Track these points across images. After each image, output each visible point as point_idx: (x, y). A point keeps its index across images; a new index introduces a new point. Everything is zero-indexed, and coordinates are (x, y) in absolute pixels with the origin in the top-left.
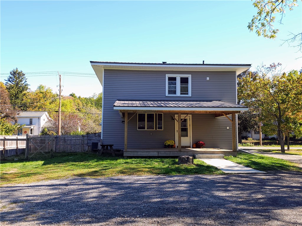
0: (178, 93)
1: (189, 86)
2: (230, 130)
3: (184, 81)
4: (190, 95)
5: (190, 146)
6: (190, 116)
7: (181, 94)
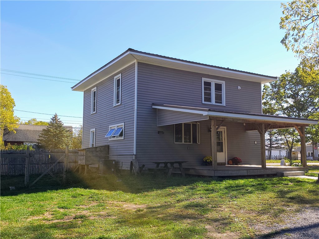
0: (213, 101)
1: (222, 93)
2: (258, 144)
3: (218, 87)
4: (224, 104)
5: (225, 163)
6: (224, 128)
7: (216, 102)
